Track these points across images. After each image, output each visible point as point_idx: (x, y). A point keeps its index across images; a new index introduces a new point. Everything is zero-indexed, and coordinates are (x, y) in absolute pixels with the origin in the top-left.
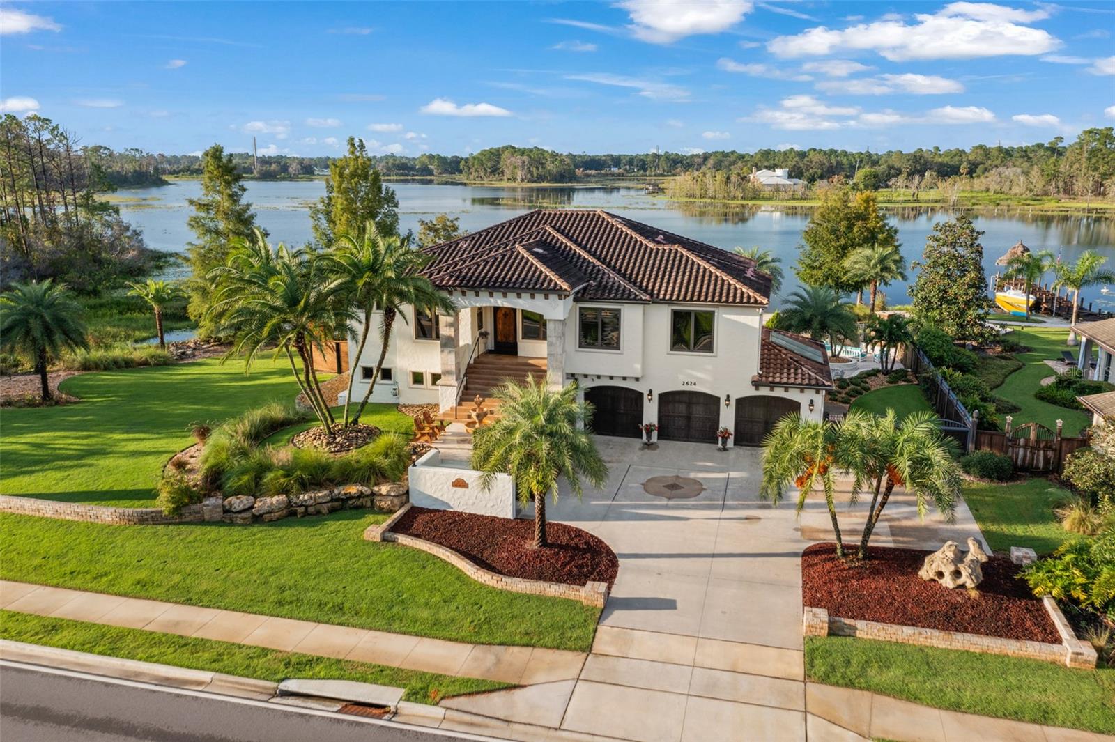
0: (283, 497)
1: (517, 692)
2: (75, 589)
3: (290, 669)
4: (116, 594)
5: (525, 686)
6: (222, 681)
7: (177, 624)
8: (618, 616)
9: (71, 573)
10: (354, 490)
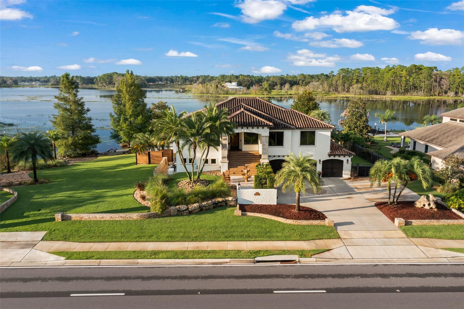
0: (197, 204)
1: (331, 251)
2: (145, 242)
3: (253, 255)
4: (163, 241)
5: (332, 249)
6: (234, 261)
7: (197, 247)
8: (339, 228)
9: (138, 237)
10: (220, 199)
